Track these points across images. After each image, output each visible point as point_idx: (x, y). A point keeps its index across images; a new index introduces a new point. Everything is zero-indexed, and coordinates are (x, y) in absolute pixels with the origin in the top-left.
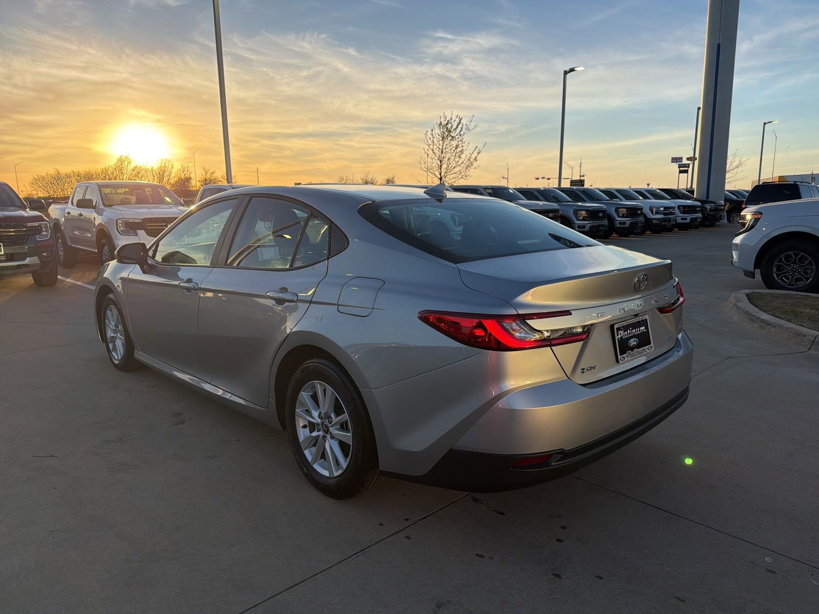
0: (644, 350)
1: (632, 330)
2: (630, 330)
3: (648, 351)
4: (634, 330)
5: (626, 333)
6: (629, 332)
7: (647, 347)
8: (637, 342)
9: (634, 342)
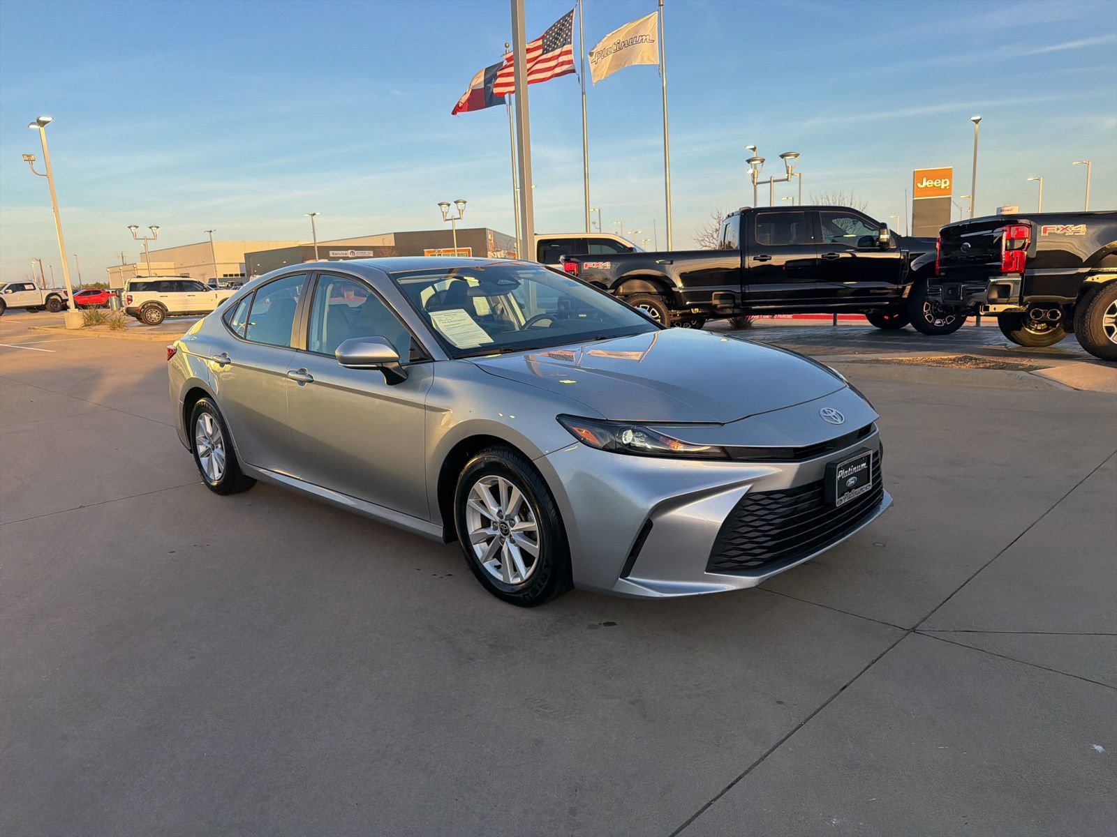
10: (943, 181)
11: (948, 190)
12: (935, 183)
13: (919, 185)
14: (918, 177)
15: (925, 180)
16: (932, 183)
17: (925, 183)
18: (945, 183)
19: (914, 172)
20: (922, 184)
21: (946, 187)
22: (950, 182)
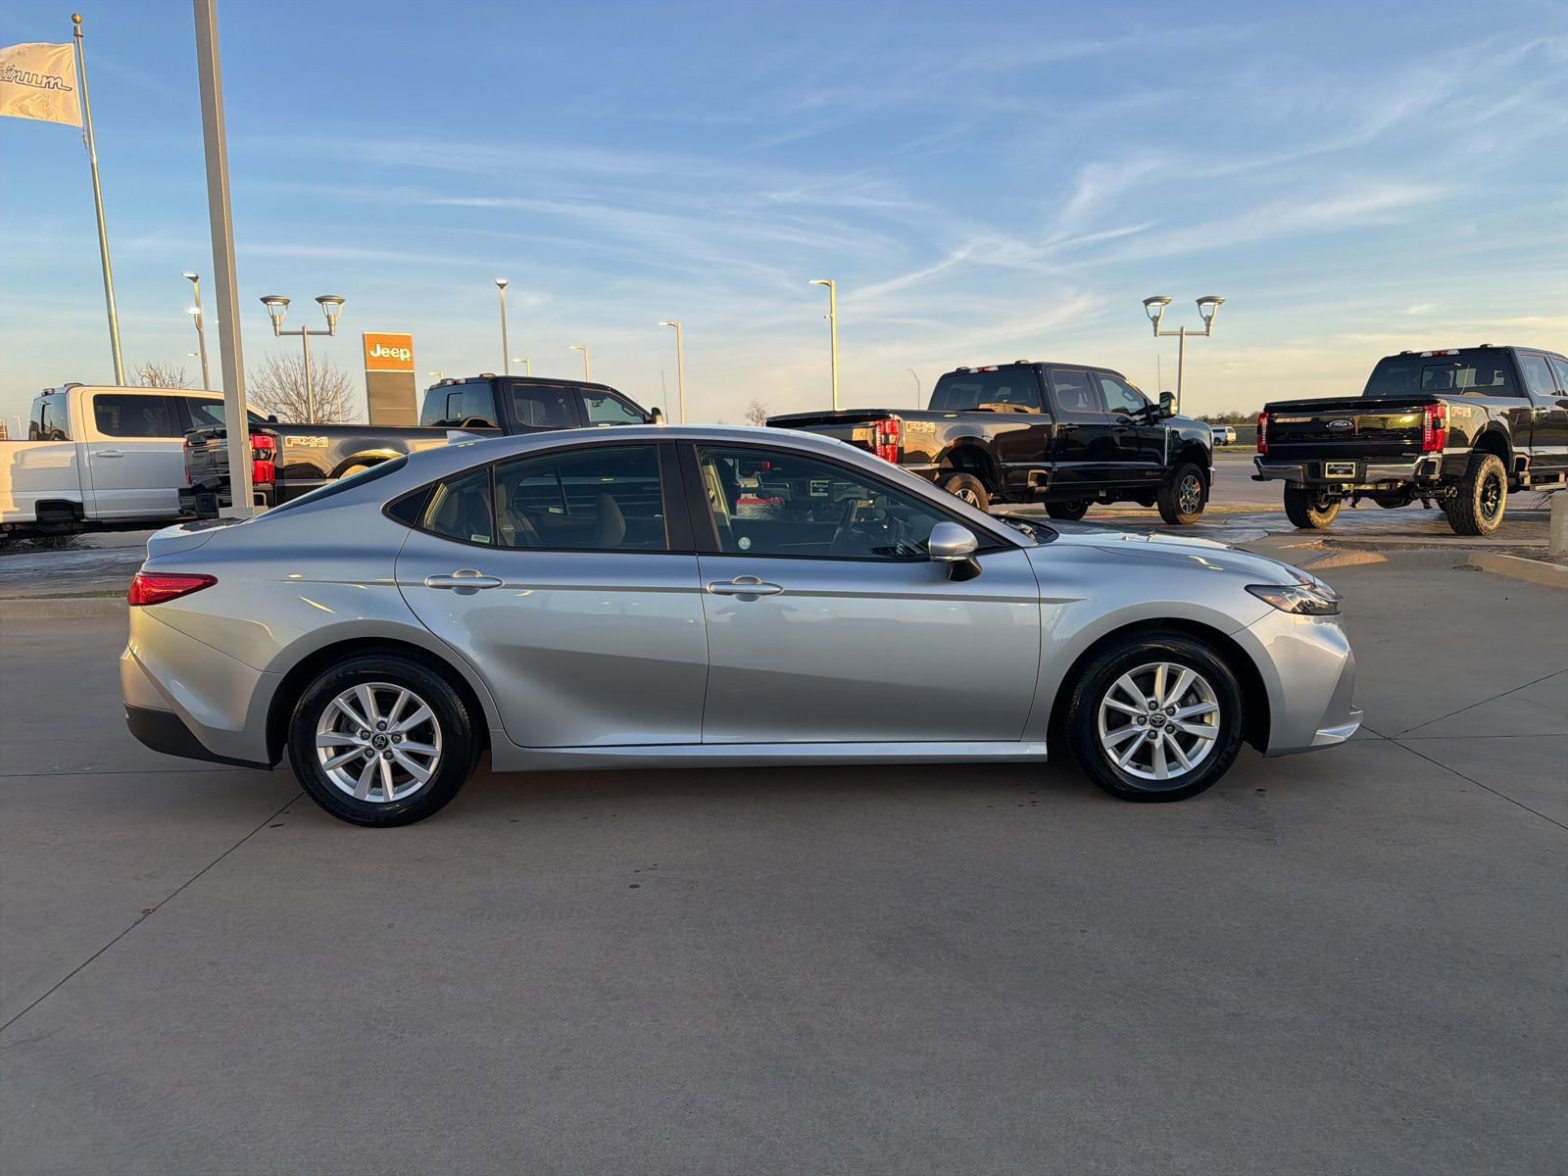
10: (402, 350)
11: (409, 364)
12: (393, 353)
13: (372, 353)
14: (369, 342)
15: (378, 346)
16: (388, 351)
17: (380, 352)
18: (405, 353)
19: (364, 336)
20: (376, 352)
21: (406, 359)
22: (411, 351)
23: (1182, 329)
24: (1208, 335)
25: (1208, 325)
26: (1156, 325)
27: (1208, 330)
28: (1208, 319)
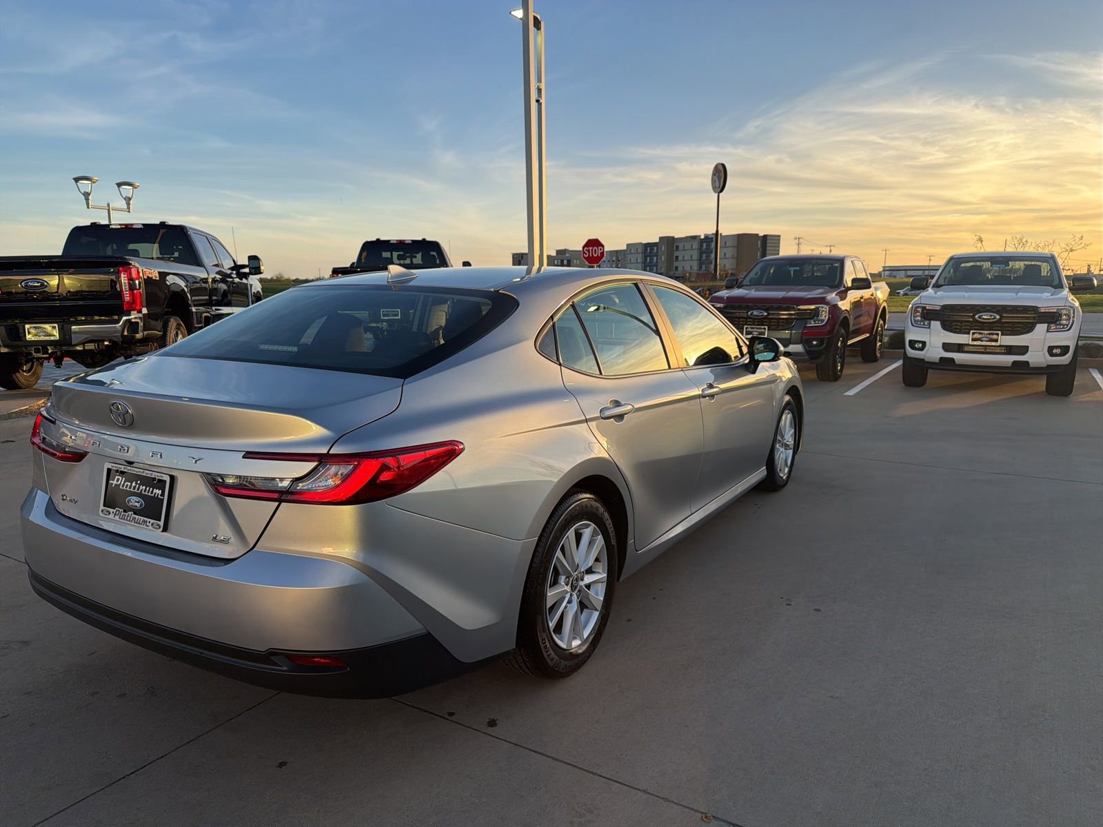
0: (144, 521)
1: (140, 485)
2: (136, 483)
3: (150, 527)
4: (144, 487)
5: (129, 484)
6: (134, 484)
7: (152, 521)
8: (141, 505)
9: (136, 502)
23: (108, 205)
24: (129, 212)
25: (128, 204)
26: (87, 200)
27: (129, 208)
28: (128, 200)
